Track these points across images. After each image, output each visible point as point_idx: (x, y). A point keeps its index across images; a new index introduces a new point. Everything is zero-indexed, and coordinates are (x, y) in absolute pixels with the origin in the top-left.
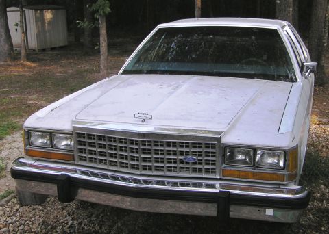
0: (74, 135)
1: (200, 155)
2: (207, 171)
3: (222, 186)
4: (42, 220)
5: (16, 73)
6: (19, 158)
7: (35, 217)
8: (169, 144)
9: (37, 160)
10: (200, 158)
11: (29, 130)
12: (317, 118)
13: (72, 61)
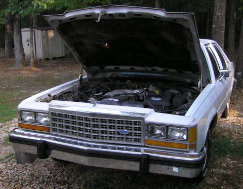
0: (50, 114)
1: (131, 130)
2: (136, 140)
3: (145, 151)
4: (30, 172)
5: (26, 76)
6: (15, 129)
7: (26, 171)
8: (110, 121)
9: (26, 131)
10: (131, 131)
11: (21, 111)
12: (237, 112)
13: (66, 68)
